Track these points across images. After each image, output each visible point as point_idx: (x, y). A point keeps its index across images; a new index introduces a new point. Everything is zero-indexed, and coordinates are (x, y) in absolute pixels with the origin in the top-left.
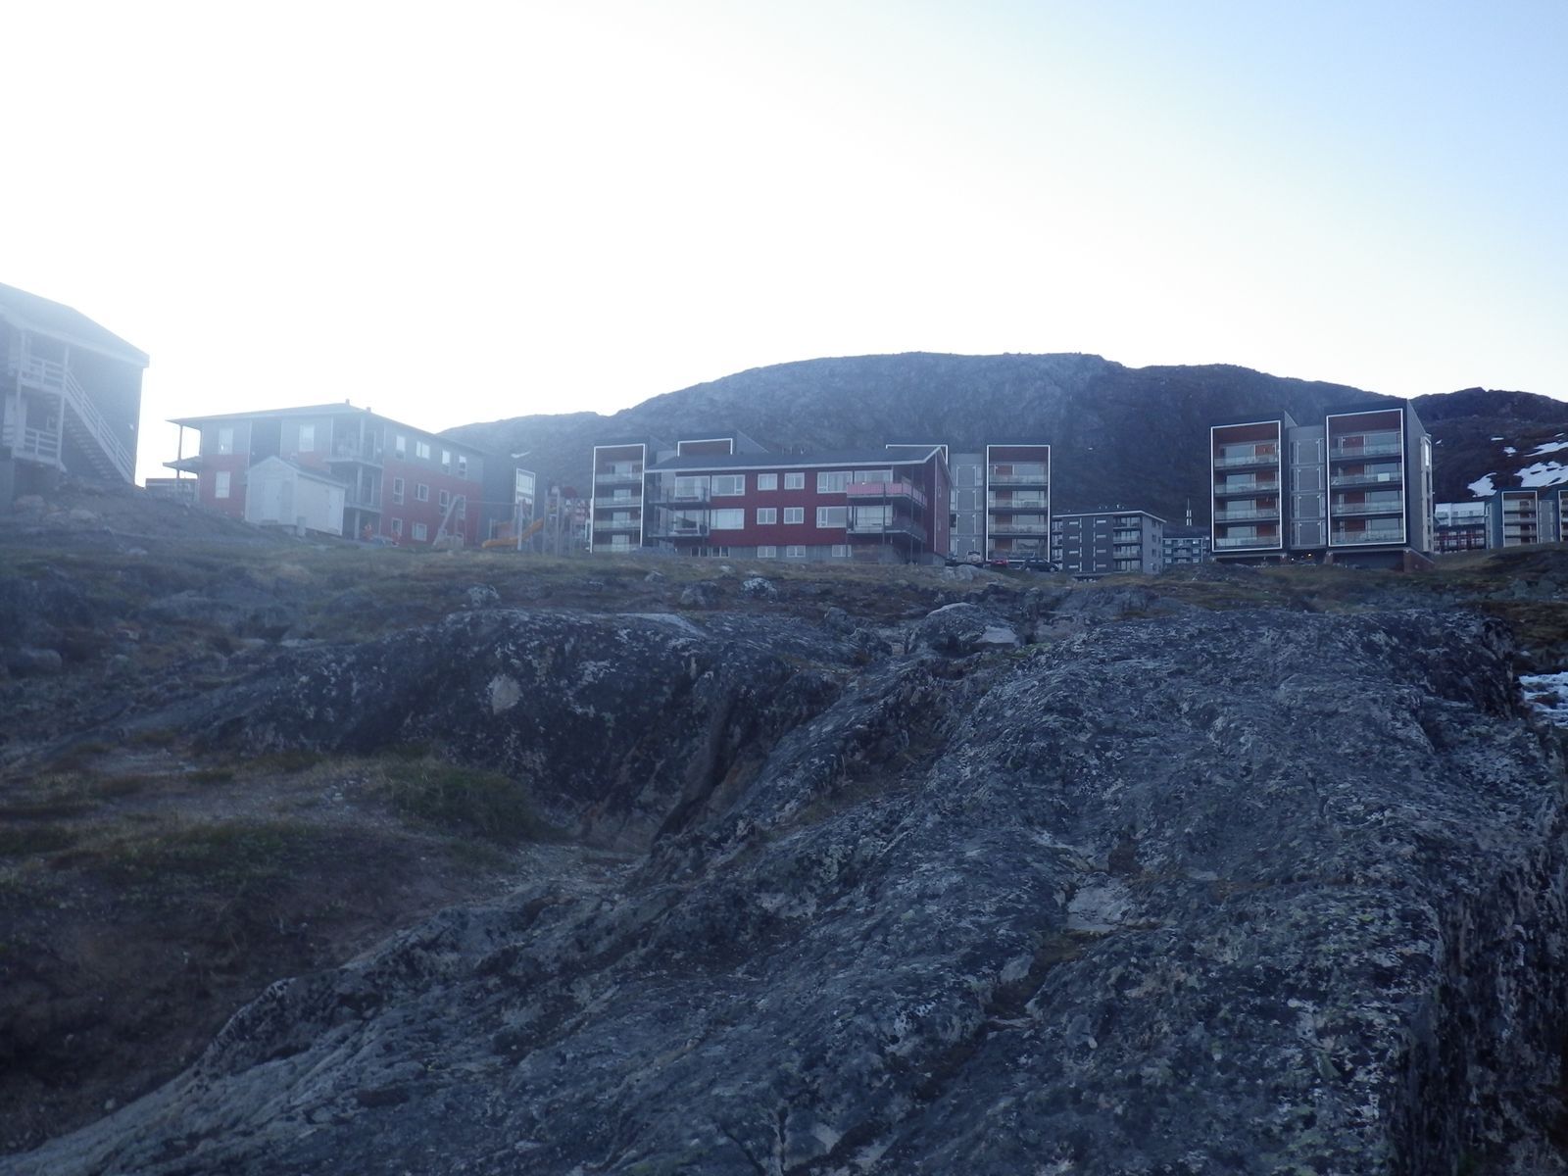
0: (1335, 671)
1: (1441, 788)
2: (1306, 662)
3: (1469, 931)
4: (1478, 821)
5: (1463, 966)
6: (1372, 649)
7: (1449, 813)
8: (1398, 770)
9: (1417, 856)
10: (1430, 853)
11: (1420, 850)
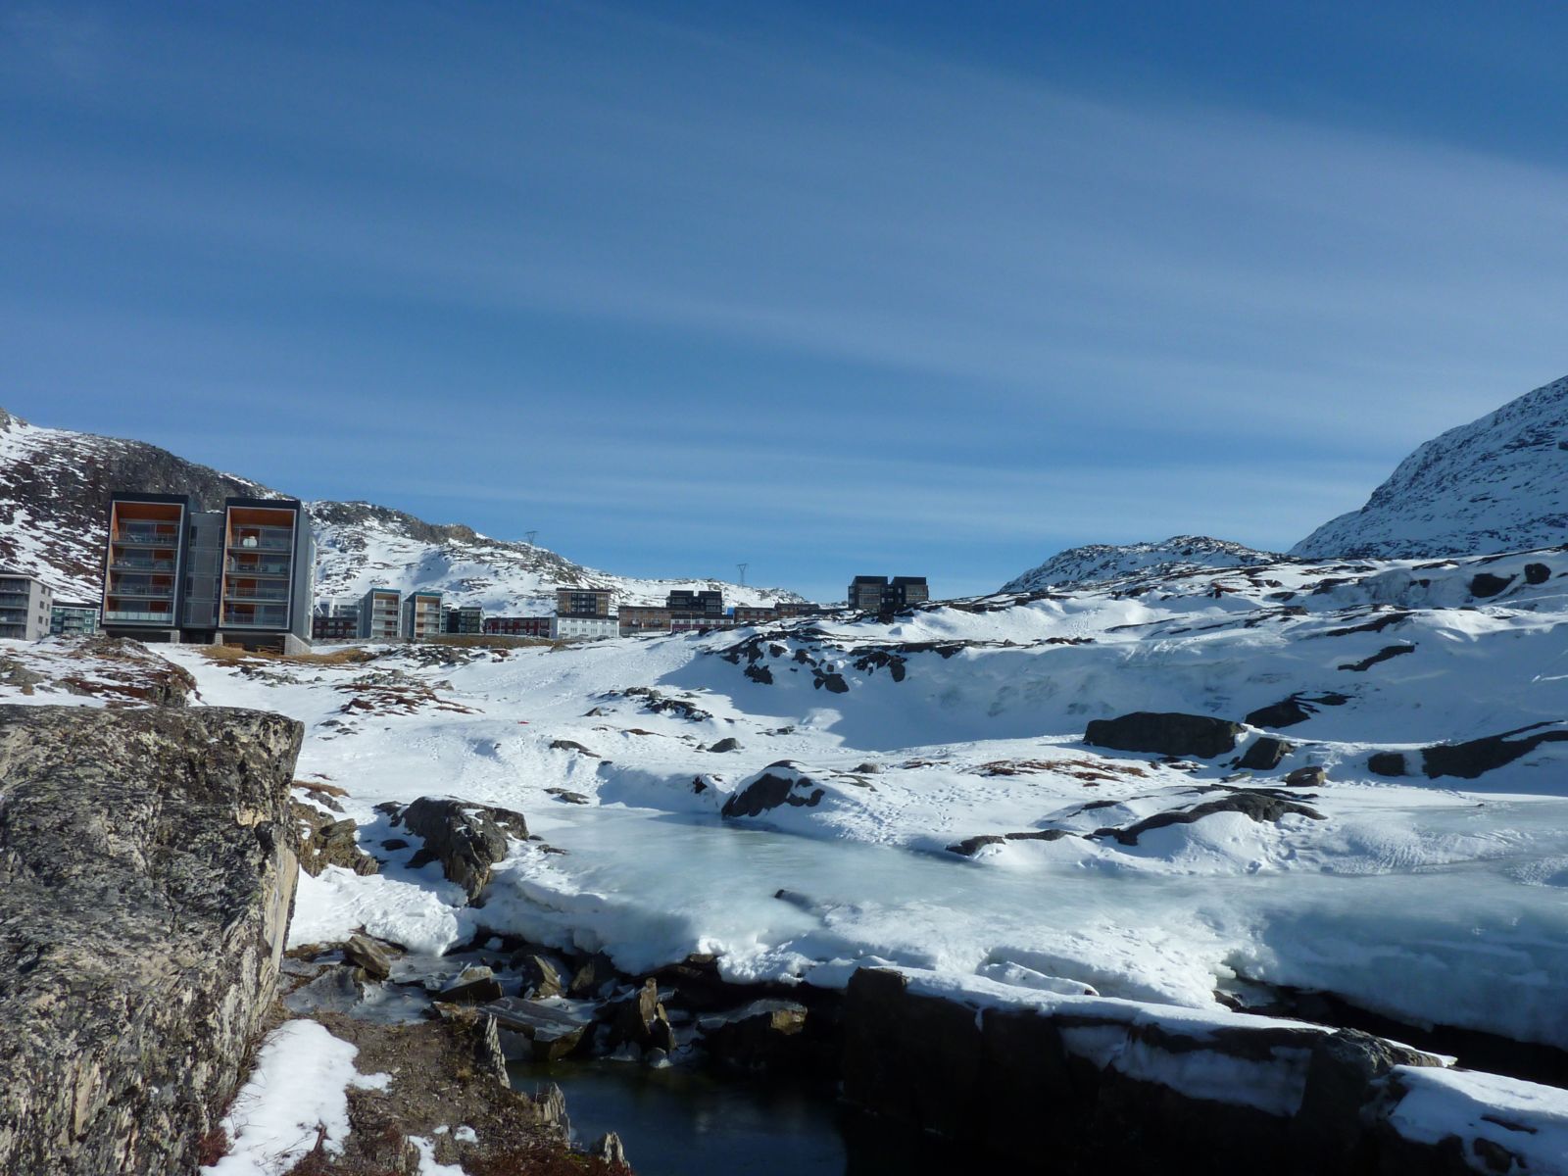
0: (77, 778)
1: (132, 909)
2: (47, 767)
3: (94, 1089)
4: (154, 949)
5: (79, 1130)
6: (137, 748)
7: (126, 942)
8: (93, 894)
9: (53, 1008)
10: (75, 1000)
11: (58, 999)
